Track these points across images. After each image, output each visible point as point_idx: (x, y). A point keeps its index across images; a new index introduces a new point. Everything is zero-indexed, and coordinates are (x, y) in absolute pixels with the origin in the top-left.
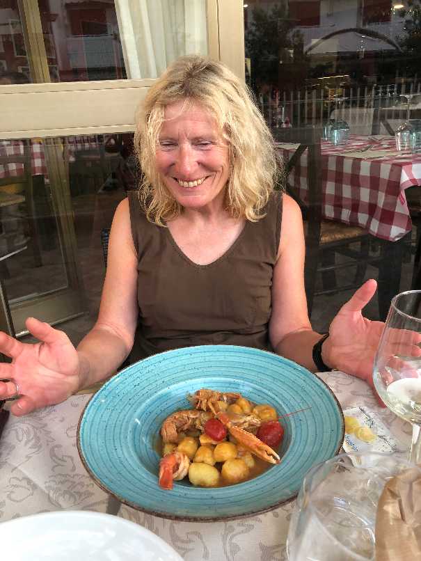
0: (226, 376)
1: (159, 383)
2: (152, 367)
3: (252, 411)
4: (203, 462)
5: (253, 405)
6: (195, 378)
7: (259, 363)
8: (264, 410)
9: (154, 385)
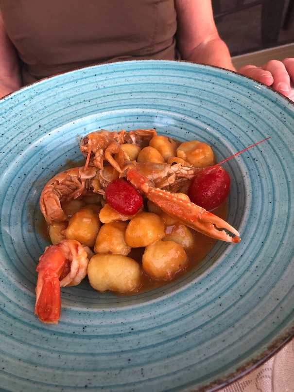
0: (132, 106)
1: (33, 128)
2: (21, 107)
3: (175, 154)
4: (110, 253)
5: (177, 144)
6: (85, 114)
7: (176, 81)
8: (194, 149)
9: (27, 133)
